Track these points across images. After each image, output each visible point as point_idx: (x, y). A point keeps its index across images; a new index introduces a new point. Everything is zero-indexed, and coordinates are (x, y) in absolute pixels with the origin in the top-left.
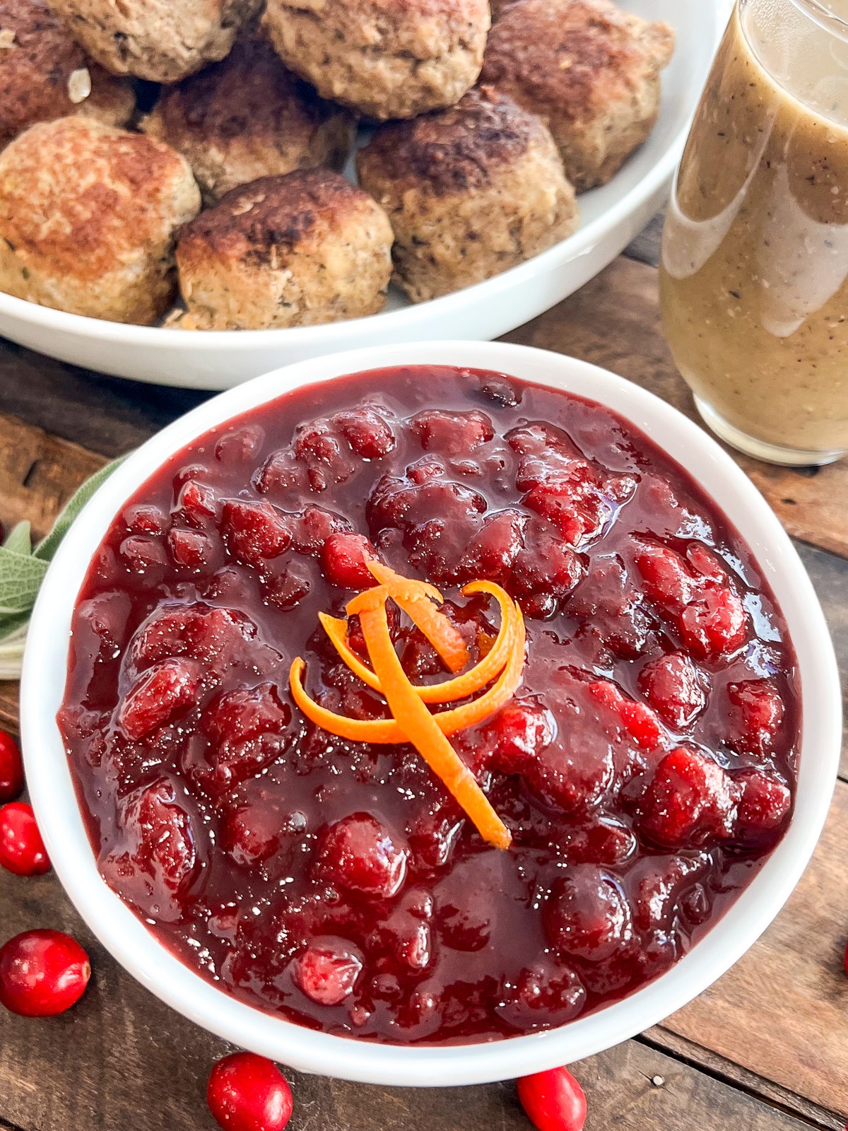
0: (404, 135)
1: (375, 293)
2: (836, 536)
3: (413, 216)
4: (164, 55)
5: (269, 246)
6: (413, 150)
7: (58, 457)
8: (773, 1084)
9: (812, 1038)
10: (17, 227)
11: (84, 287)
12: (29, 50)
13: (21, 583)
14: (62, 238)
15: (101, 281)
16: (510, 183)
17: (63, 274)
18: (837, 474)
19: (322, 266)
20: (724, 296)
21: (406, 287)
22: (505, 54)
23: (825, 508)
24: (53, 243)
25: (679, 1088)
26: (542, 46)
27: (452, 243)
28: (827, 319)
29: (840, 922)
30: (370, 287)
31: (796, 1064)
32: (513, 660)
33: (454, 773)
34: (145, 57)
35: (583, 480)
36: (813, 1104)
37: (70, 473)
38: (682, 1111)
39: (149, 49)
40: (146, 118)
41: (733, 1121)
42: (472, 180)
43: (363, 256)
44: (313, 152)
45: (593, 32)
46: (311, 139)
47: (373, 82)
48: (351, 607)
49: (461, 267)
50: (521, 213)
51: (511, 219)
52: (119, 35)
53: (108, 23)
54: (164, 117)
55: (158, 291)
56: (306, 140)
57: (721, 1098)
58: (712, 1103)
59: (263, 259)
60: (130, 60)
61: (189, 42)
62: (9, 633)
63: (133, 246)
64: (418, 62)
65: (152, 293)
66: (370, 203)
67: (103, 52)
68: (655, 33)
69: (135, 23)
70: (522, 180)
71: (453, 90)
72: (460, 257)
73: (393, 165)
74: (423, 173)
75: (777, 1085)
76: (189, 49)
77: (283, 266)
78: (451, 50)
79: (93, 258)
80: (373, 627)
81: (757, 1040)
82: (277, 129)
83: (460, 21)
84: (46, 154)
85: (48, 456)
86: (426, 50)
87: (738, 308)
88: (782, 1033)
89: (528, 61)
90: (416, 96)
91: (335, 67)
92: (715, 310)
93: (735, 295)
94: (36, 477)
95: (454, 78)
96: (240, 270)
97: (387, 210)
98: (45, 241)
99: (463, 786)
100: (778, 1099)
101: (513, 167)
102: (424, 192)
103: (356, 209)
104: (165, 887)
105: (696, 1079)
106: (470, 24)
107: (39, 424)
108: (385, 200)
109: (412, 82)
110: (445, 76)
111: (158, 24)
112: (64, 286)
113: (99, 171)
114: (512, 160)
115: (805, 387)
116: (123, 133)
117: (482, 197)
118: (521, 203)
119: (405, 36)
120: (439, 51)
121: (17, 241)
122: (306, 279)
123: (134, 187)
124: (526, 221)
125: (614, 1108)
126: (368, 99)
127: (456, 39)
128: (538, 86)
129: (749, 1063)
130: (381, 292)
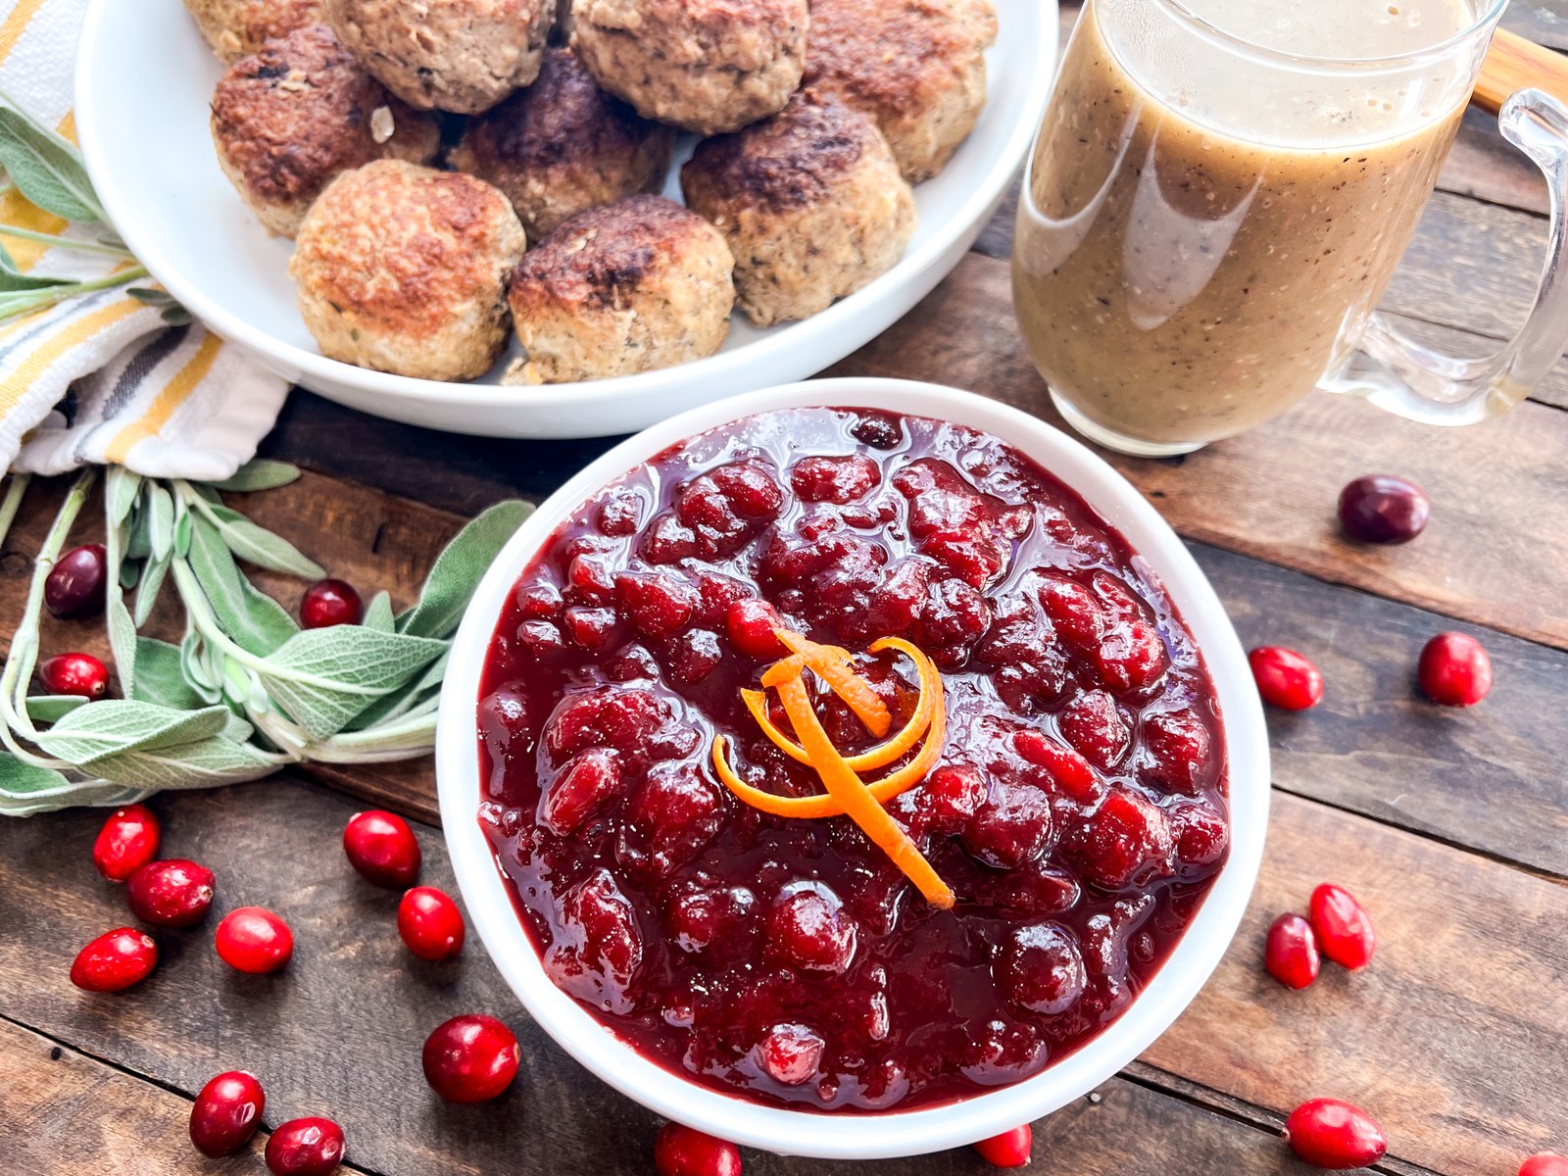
0: (733, 149)
1: (720, 321)
2: (1209, 526)
3: (751, 237)
4: (473, 87)
5: (610, 286)
6: (745, 167)
7: (404, 518)
8: (1207, 1088)
9: (1239, 1039)
10: (342, 289)
11: (419, 345)
12: (322, 90)
13: (395, 663)
14: (391, 297)
15: (436, 337)
16: (848, 193)
17: (397, 333)
18: (1203, 461)
19: (667, 302)
20: (1092, 302)
21: (747, 307)
22: (823, 49)
23: (1195, 499)
24: (382, 302)
25: (1116, 1102)
26: (861, 38)
27: (794, 262)
28: (1203, 322)
29: (1256, 921)
30: (715, 317)
31: (1230, 1067)
32: (937, 718)
33: (895, 843)
34: (451, 91)
35: (980, 519)
36: (1249, 1104)
37: (419, 534)
38: (1122, 1125)
39: (456, 83)
40: (454, 151)
41: (1173, 1130)
42: (809, 193)
43: (707, 285)
44: (635, 174)
45: (914, 18)
46: (632, 159)
47: (699, 98)
48: (766, 679)
49: (804, 284)
50: (863, 222)
51: (853, 230)
52: (422, 70)
53: (409, 59)
54: (474, 148)
55: (493, 340)
56: (627, 162)
57: (1159, 1108)
58: (1150, 1114)
59: (607, 301)
60: (435, 94)
61: (498, 72)
62: (386, 712)
63: (465, 297)
64: (742, 74)
65: (487, 342)
66: (706, 227)
67: (406, 89)
68: (978, 14)
69: (440, 57)
70: (860, 189)
71: (778, 98)
72: (803, 275)
73: (725, 183)
74: (759, 191)
75: (1212, 1090)
76: (498, 78)
77: (627, 306)
78: (775, 58)
79: (425, 314)
80: (793, 700)
81: (1186, 1046)
82: (596, 153)
83: (781, 28)
84: (361, 205)
85: (395, 518)
86: (750, 60)
87: (1108, 315)
88: (1210, 1037)
89: (849, 55)
90: (742, 109)
91: (656, 86)
92: (1082, 316)
93: (1105, 302)
94: (385, 543)
95: (780, 87)
96: (583, 315)
97: (722, 232)
98: (374, 301)
99: (905, 853)
100: (1214, 1102)
101: (850, 176)
102: (761, 209)
103: (693, 236)
104: (615, 983)
105: (1132, 1092)
106: (793, 29)
107: (378, 485)
108: (720, 221)
109: (737, 95)
110: (772, 86)
111: (464, 56)
112: (397, 346)
113: (420, 219)
114: (848, 167)
115: (1179, 387)
116: (435, 173)
117: (821, 210)
118: (861, 212)
119: (728, 49)
120: (764, 60)
121: (343, 302)
122: (651, 317)
123: (458, 234)
124: (868, 230)
125: (1055, 1129)
126: (692, 117)
127: (779, 46)
128: (862, 83)
129: (1183, 1069)
130: (726, 320)
